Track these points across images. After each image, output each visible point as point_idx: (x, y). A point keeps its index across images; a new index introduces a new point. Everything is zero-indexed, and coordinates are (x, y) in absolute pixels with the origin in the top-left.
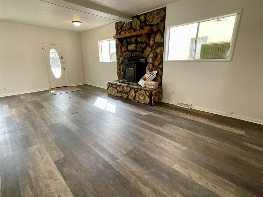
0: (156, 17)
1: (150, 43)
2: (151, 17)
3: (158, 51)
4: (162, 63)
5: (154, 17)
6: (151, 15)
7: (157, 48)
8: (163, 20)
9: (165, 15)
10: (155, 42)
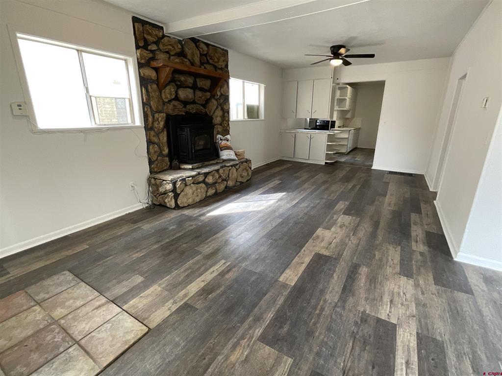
7: (223, 102)
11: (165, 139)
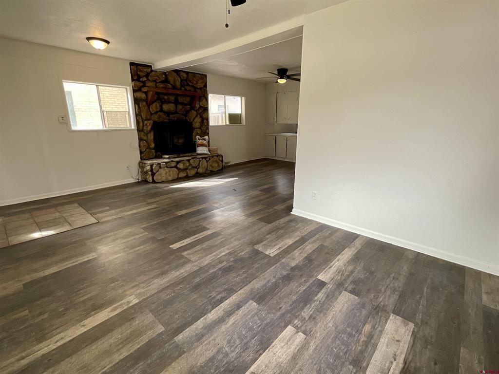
0: (200, 81)
1: (196, 106)
2: (195, 79)
3: (206, 115)
7: (202, 112)
10: (200, 106)
11: (152, 137)
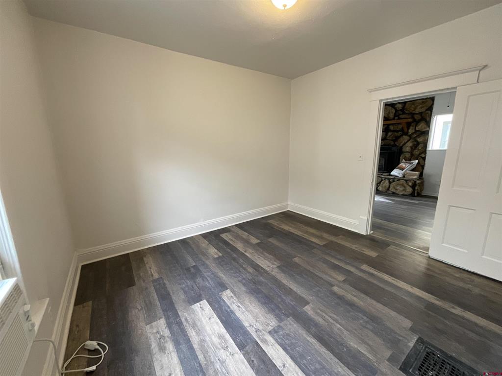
0: (419, 107)
1: (409, 131)
2: (413, 106)
3: (420, 140)
4: (425, 152)
5: (418, 106)
6: (413, 104)
7: (419, 136)
8: (430, 109)
9: (433, 104)
10: (416, 130)
